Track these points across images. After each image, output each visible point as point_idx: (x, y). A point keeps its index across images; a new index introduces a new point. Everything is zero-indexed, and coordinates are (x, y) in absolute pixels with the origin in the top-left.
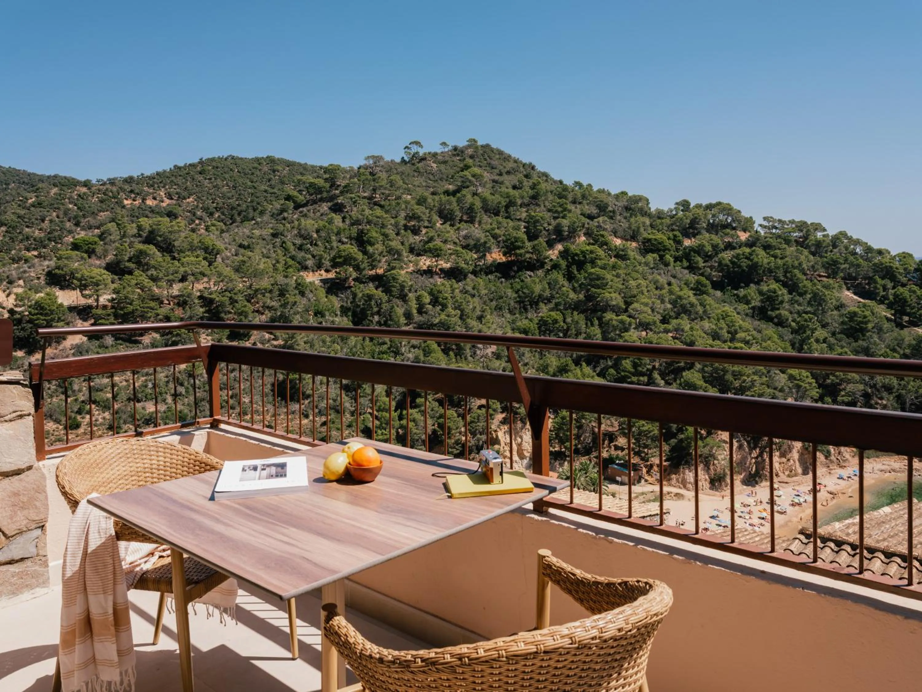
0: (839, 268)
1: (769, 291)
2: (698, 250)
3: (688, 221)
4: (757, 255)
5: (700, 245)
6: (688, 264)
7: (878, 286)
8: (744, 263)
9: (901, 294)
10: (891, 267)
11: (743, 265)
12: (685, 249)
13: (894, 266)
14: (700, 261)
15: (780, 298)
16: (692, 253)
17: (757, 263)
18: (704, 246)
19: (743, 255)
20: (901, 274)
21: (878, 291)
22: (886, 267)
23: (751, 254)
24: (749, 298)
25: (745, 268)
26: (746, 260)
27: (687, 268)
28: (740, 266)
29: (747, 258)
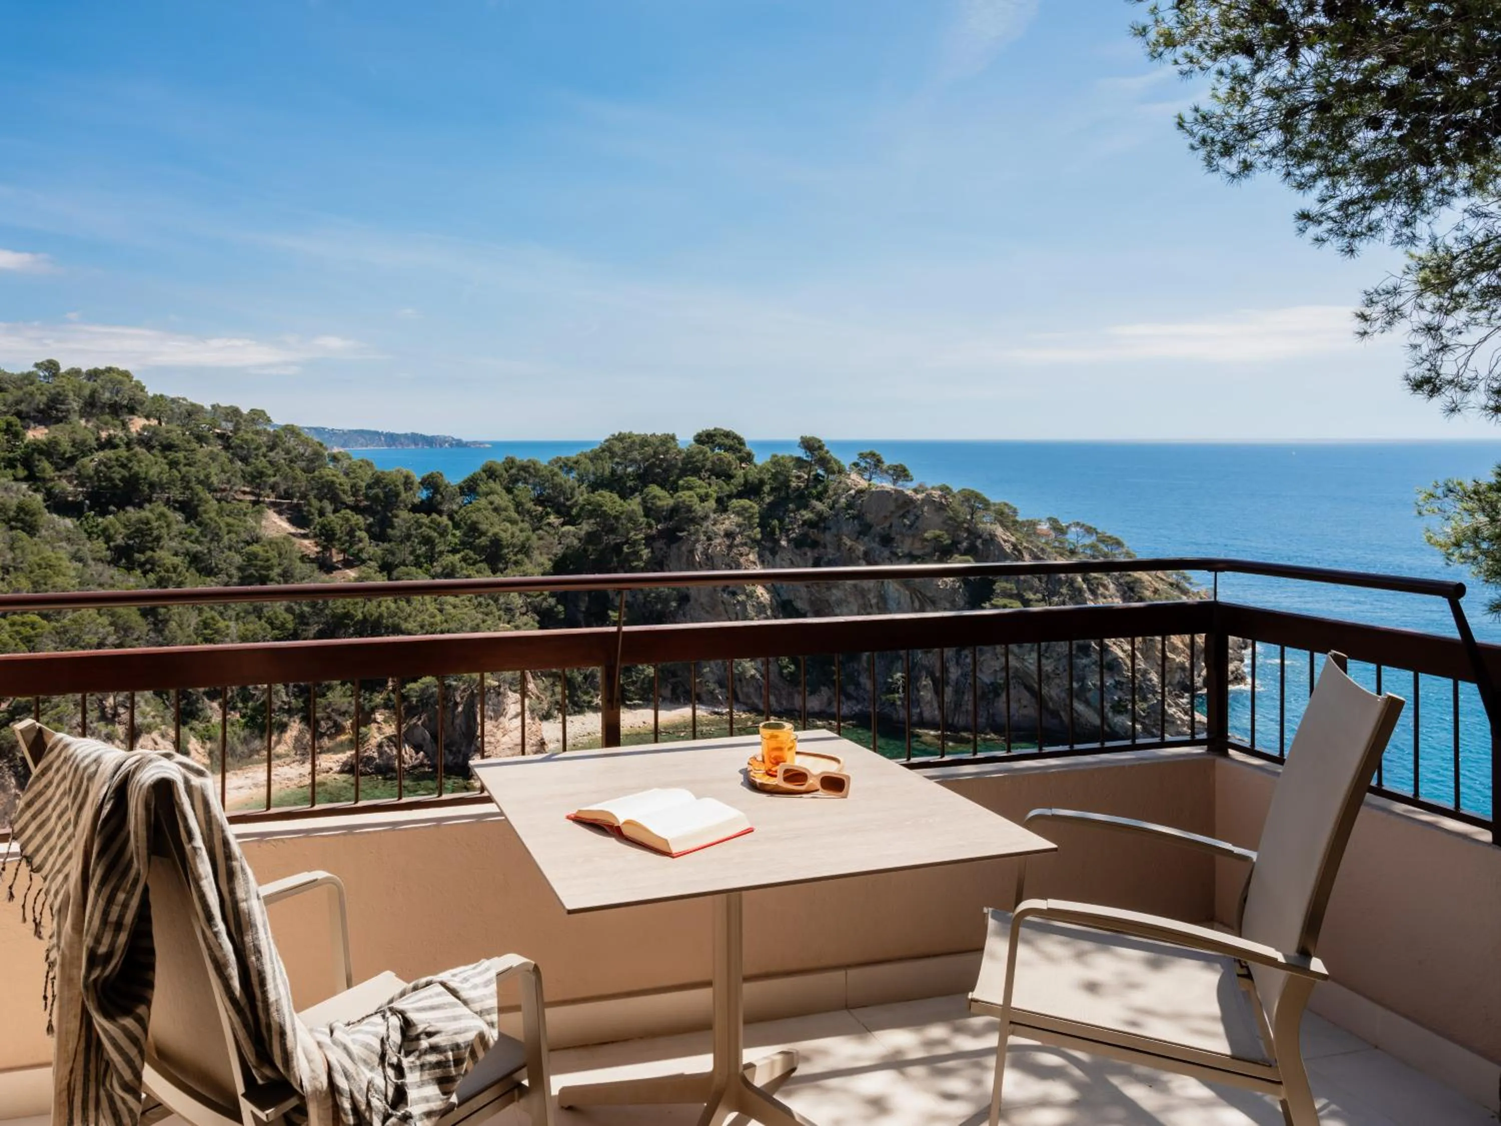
0: (265, 482)
1: (140, 521)
2: (48, 450)
3: (44, 399)
4: (139, 461)
5: (50, 442)
6: (26, 473)
7: (313, 510)
8: (118, 474)
9: (329, 524)
10: (333, 482)
11: (117, 476)
12: (26, 446)
13: (338, 481)
14: (46, 467)
15: (155, 533)
16: (36, 456)
17: (137, 473)
18: (57, 443)
19: (117, 460)
20: (344, 492)
21: (311, 517)
22: (327, 481)
23: (129, 460)
24: (112, 531)
25: (117, 482)
26: (120, 469)
27: (25, 479)
28: (110, 479)
29: (123, 466)
